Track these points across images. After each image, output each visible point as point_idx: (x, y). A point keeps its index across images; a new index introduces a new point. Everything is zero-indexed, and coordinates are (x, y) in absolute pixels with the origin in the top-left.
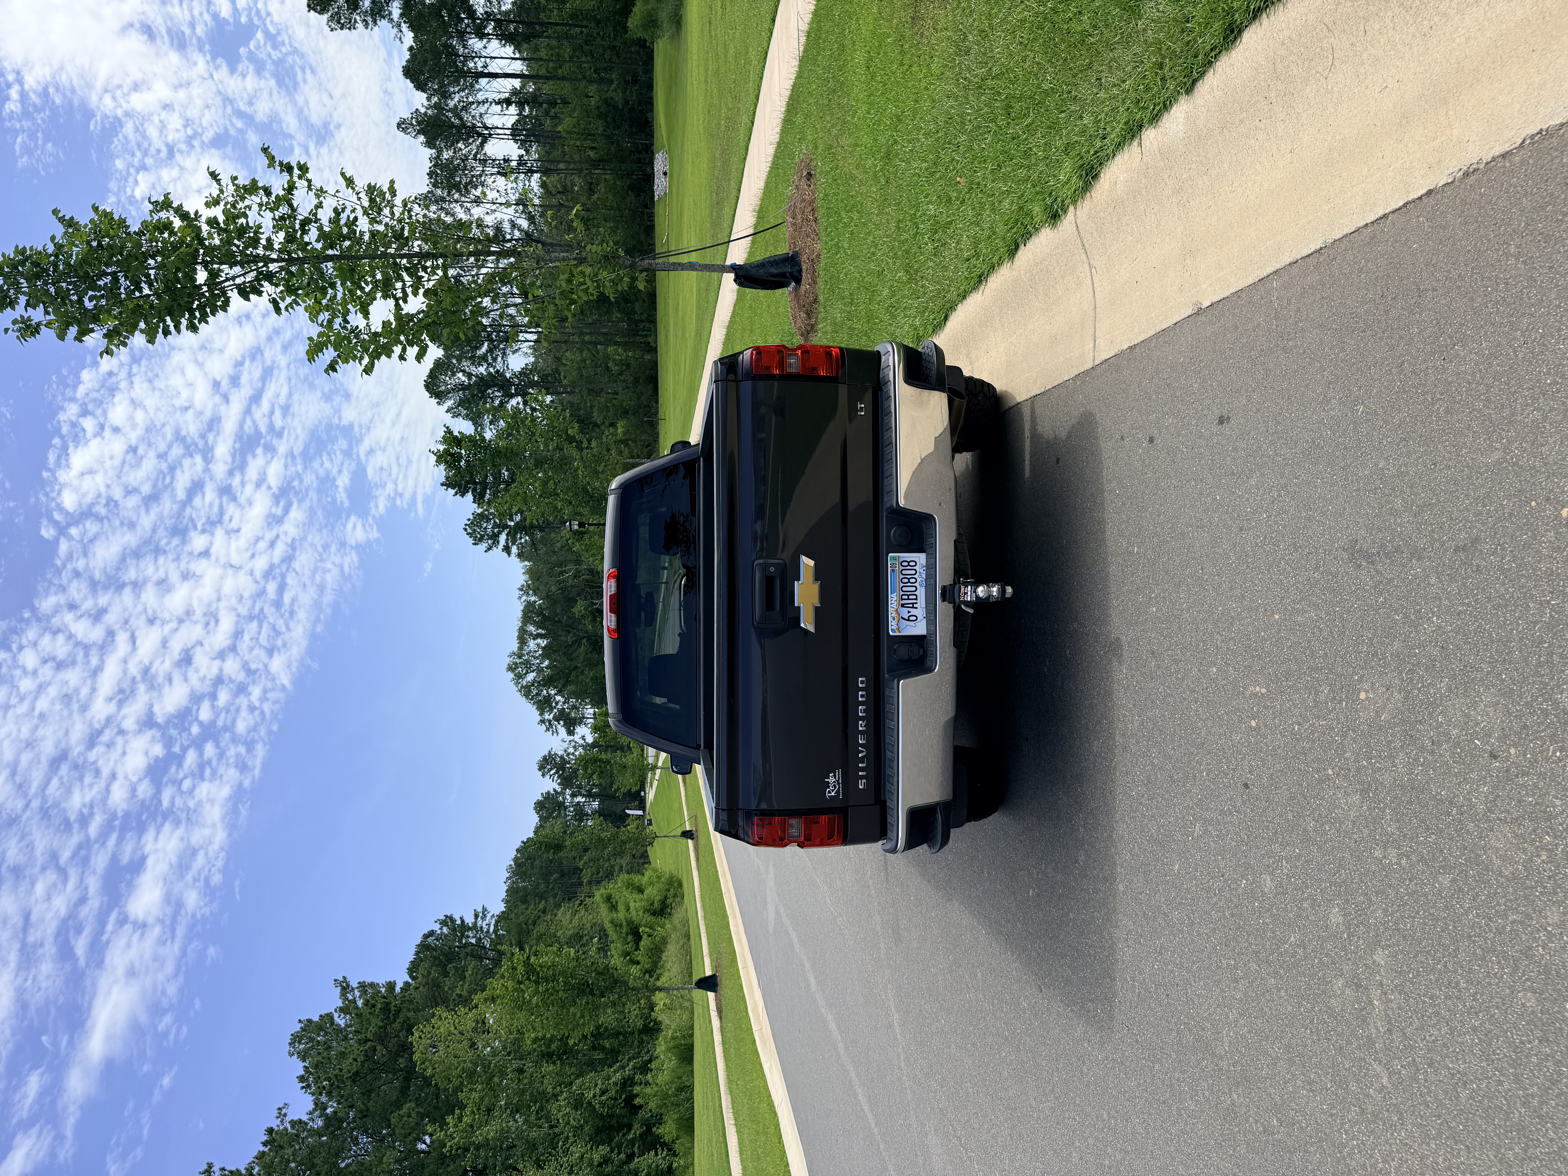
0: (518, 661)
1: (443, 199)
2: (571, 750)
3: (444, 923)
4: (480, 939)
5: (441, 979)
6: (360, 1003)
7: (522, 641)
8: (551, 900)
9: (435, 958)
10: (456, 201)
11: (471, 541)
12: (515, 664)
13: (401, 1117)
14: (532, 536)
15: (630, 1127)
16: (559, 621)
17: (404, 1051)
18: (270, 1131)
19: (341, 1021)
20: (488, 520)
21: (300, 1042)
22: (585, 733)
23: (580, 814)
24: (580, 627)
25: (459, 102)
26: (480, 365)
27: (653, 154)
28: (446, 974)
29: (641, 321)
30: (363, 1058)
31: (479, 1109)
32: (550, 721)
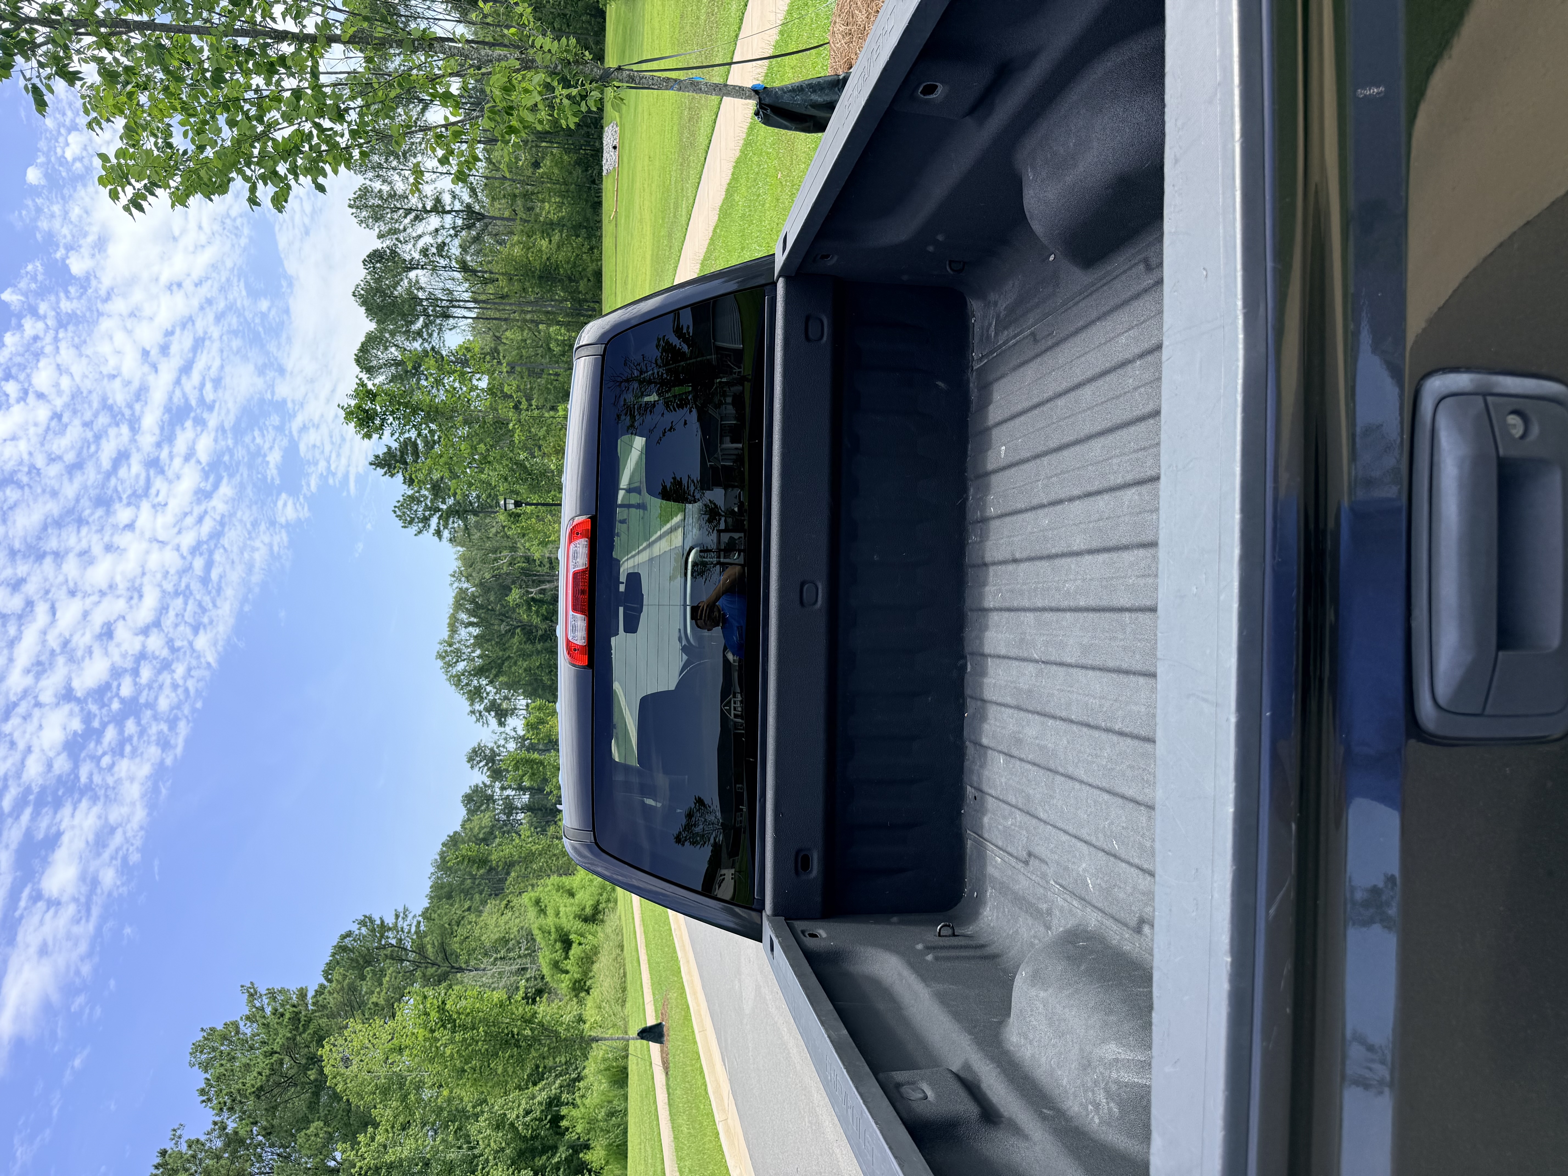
0: (449, 649)
1: (380, 166)
2: (502, 742)
3: (363, 923)
4: (401, 940)
5: (358, 983)
6: (268, 1010)
7: (453, 630)
8: (477, 896)
9: (352, 960)
10: (394, 169)
11: (401, 523)
12: (446, 652)
13: (308, 1137)
14: (465, 520)
15: (554, 1149)
16: (493, 610)
17: (314, 1064)
18: (164, 1153)
19: (247, 1030)
20: (419, 502)
21: (201, 1052)
22: (517, 724)
23: (510, 808)
24: (514, 616)
25: (400, 65)
26: (414, 339)
27: (602, 127)
28: (363, 978)
29: (586, 301)
30: (268, 1072)
31: (393, 1127)
32: (480, 712)
